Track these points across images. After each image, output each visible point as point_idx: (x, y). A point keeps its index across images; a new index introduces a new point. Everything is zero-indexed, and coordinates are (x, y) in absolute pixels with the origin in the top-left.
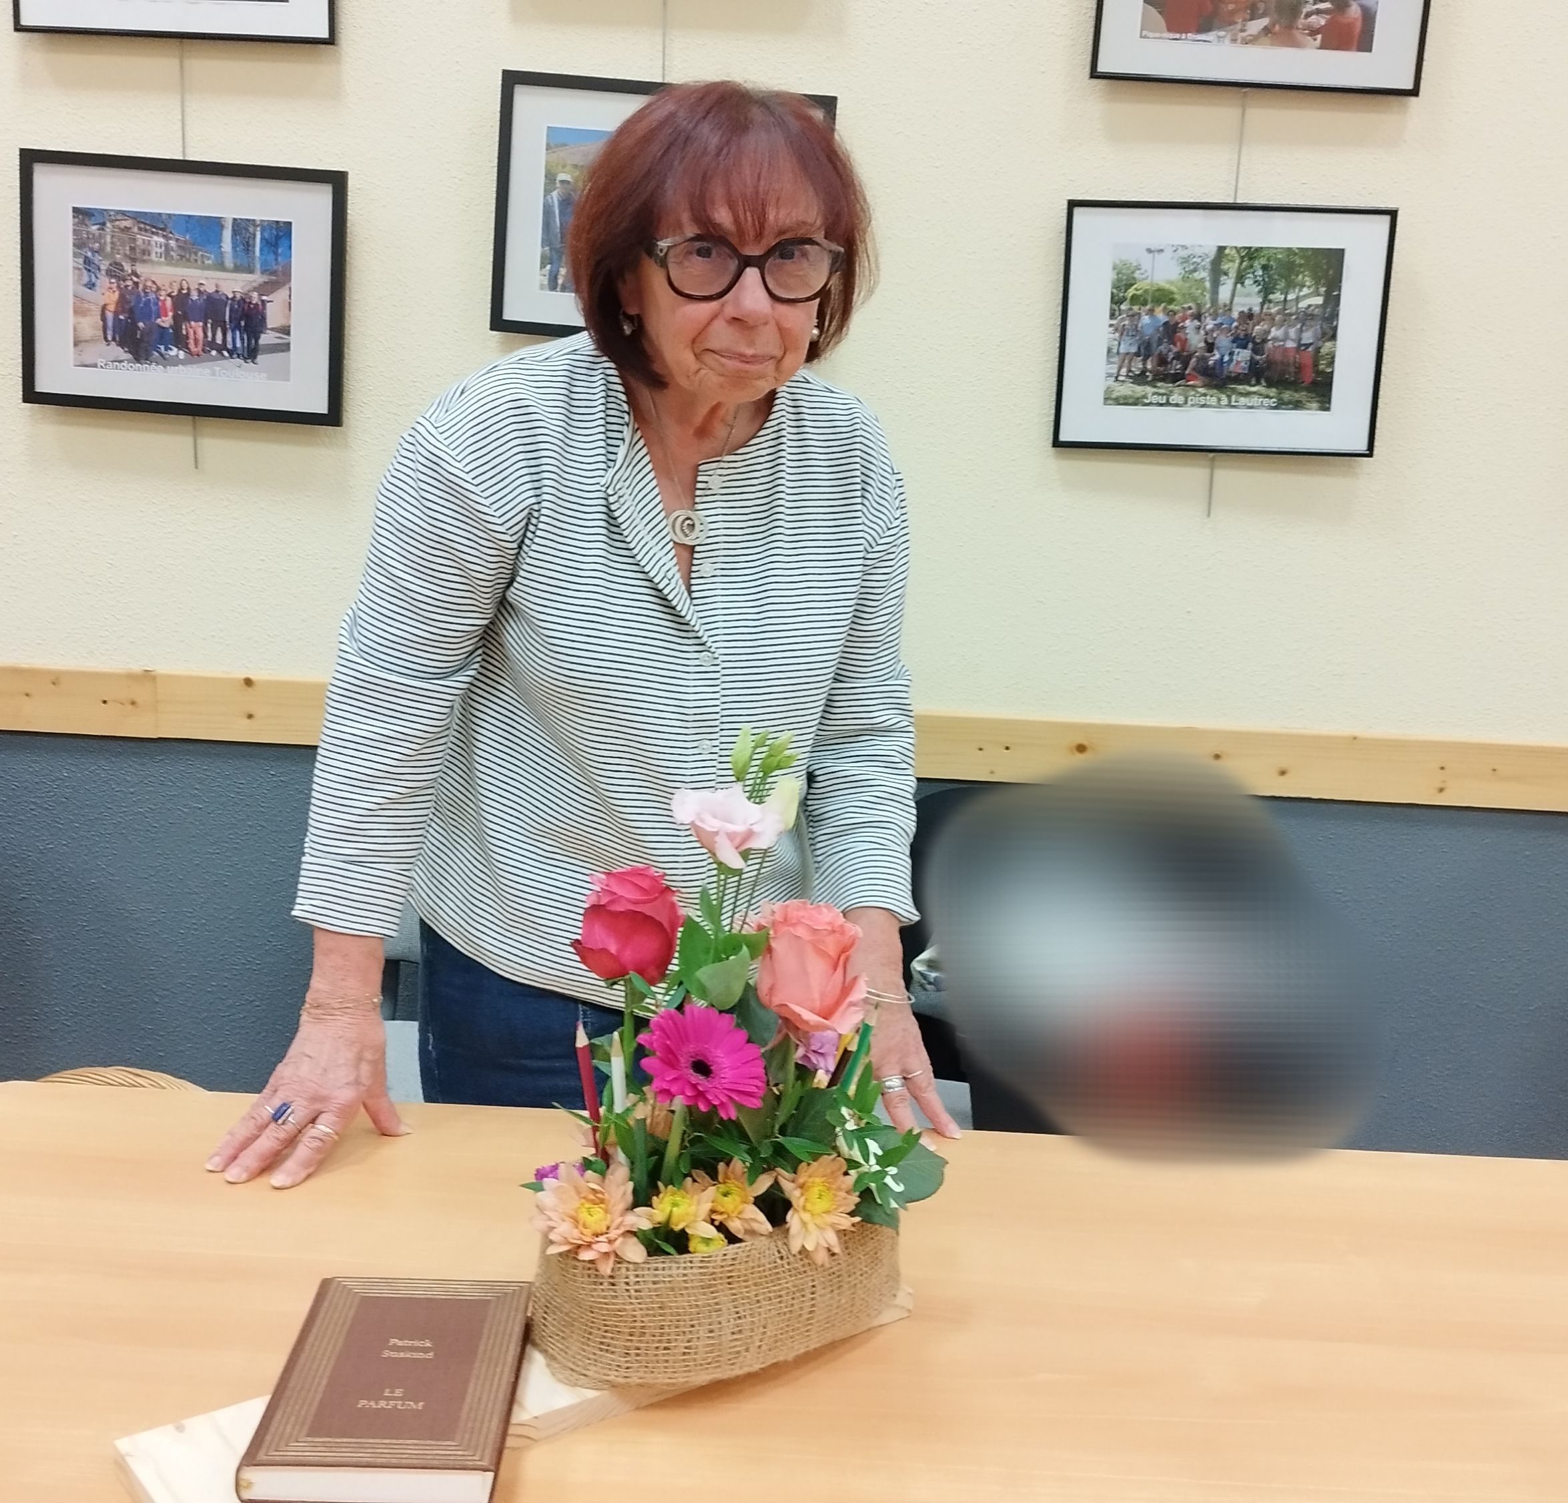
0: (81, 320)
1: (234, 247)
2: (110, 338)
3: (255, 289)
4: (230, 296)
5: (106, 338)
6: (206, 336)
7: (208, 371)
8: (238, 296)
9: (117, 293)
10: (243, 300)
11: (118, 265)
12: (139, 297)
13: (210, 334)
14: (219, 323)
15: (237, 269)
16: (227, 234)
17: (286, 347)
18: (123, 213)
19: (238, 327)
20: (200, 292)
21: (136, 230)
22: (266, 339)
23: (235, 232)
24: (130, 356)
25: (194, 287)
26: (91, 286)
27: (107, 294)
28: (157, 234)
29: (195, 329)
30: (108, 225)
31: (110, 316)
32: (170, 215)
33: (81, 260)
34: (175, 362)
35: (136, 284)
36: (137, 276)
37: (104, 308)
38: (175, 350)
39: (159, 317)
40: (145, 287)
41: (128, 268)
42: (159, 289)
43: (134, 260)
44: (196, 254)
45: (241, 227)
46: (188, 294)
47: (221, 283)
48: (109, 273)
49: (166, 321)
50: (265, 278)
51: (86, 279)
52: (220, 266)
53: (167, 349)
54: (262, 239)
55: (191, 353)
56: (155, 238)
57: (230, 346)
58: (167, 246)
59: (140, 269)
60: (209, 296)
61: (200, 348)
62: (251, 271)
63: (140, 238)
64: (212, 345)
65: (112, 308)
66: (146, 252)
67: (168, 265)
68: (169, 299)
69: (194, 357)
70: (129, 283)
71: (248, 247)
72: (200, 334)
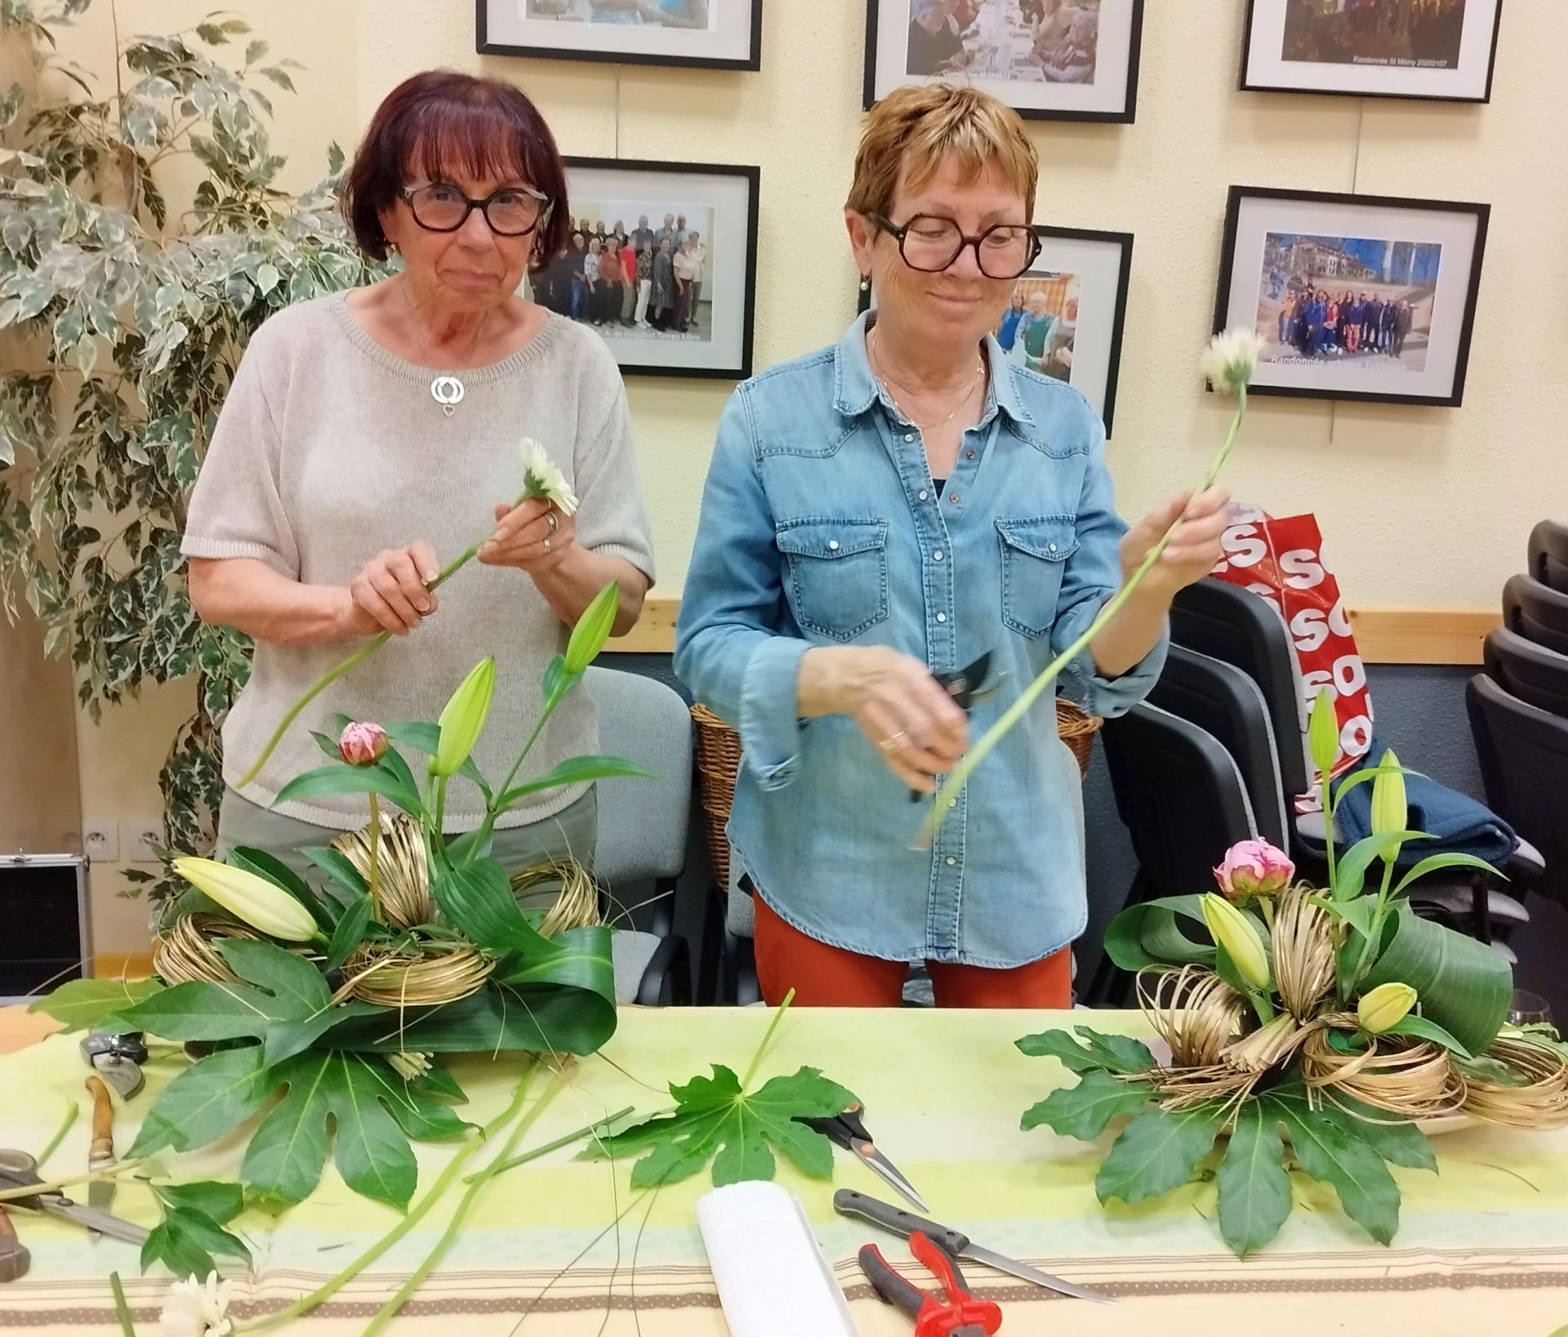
0: (1262, 323)
1: (1393, 264)
2: (1284, 338)
5: (1281, 339)
6: (1361, 334)
7: (1360, 364)
8: (1391, 304)
9: (1294, 302)
10: (1394, 307)
11: (1298, 279)
12: (1312, 305)
13: (1365, 334)
14: (1373, 325)
15: (1393, 282)
16: (1389, 255)
17: (1425, 345)
18: (1309, 238)
19: (1388, 328)
20: (1361, 301)
21: (1316, 250)
22: (1409, 338)
23: (1395, 253)
24: (1299, 353)
25: (1357, 297)
26: (1274, 296)
27: (1286, 304)
28: (1333, 254)
29: (1354, 330)
30: (1294, 247)
31: (1286, 321)
32: (1344, 239)
33: (1268, 276)
34: (1335, 357)
35: (1311, 295)
36: (1312, 288)
37: (1283, 313)
38: (1336, 348)
39: (1325, 320)
40: (1318, 297)
41: (1305, 282)
43: (1311, 275)
44: (1362, 270)
45: (1402, 249)
46: (1352, 303)
47: (1379, 293)
48: (1290, 286)
49: (1331, 325)
50: (1415, 289)
51: (1270, 291)
52: (1380, 279)
53: (1329, 346)
54: (1416, 257)
55: (1347, 350)
56: (1331, 257)
57: (1380, 344)
58: (1339, 264)
59: (1316, 282)
60: (1368, 304)
61: (1355, 347)
62: (1404, 283)
63: (1319, 258)
64: (1366, 343)
65: (1289, 314)
66: (1322, 269)
67: (1338, 279)
68: (1336, 307)
69: (1349, 353)
70: (1306, 294)
71: (1404, 263)
72: (1358, 335)
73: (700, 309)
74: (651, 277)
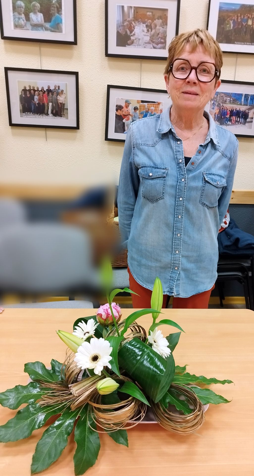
1: (244, 100)
2: (216, 120)
3: (247, 109)
4: (242, 111)
6: (236, 119)
7: (235, 127)
8: (244, 111)
9: (219, 110)
10: (244, 112)
11: (219, 104)
12: (223, 111)
13: (237, 119)
14: (239, 117)
15: (244, 105)
16: (243, 97)
17: (252, 122)
19: (243, 117)
20: (236, 110)
21: (224, 96)
22: (248, 120)
26: (213, 109)
27: (216, 110)
28: (229, 97)
29: (234, 118)
31: (216, 115)
32: (232, 93)
35: (223, 108)
36: (223, 106)
37: (215, 113)
38: (229, 122)
39: (227, 115)
40: (225, 109)
41: (221, 105)
42: (227, 109)
43: (223, 103)
44: (236, 102)
45: (246, 96)
46: (233, 110)
47: (240, 108)
48: (217, 106)
49: (228, 116)
50: (250, 107)
51: (212, 107)
52: (241, 104)
53: (227, 122)
54: (250, 98)
55: (232, 123)
57: (240, 121)
58: (230, 100)
59: (224, 105)
60: (238, 111)
61: (234, 122)
62: (247, 105)
63: (225, 98)
64: (237, 121)
65: (217, 113)
67: (230, 104)
68: (229, 111)
69: (233, 124)
70: (221, 108)
71: (247, 100)
73: (65, 111)
74: (52, 102)
